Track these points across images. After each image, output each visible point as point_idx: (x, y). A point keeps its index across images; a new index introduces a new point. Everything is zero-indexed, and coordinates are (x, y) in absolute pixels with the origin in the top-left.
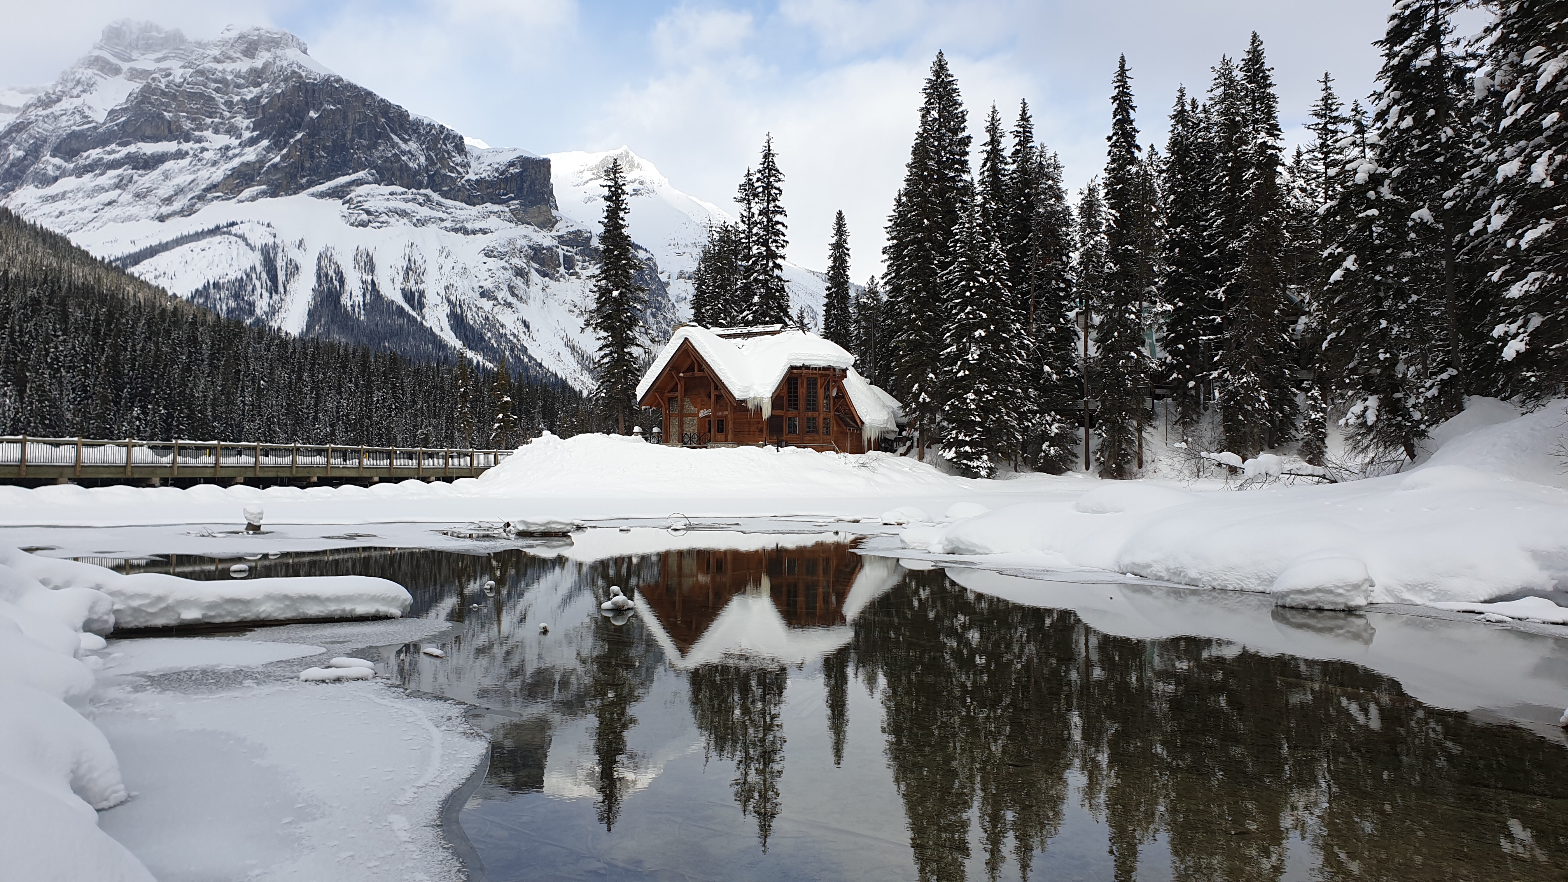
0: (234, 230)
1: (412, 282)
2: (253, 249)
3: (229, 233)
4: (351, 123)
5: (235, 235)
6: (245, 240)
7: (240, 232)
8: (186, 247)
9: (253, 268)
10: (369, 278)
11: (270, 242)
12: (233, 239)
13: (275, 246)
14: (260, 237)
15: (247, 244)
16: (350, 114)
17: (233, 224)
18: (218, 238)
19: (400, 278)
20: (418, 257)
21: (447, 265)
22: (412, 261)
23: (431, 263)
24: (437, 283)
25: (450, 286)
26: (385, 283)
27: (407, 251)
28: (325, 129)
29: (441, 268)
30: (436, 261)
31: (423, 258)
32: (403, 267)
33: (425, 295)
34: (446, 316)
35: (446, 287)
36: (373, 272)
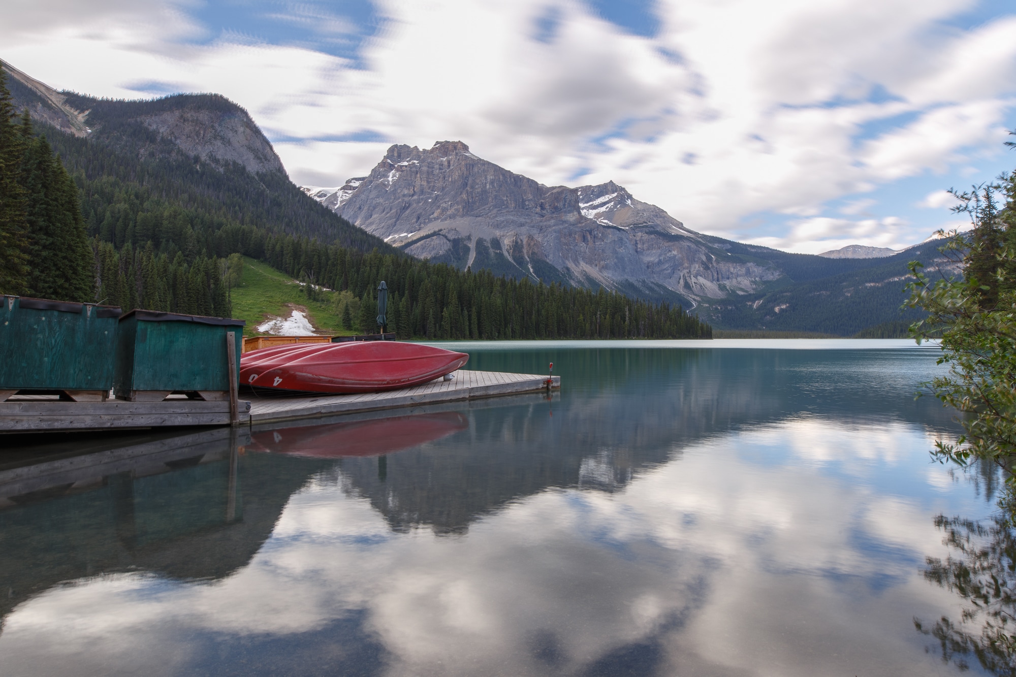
0: (441, 233)
1: (517, 252)
2: (449, 240)
3: (440, 235)
4: (489, 180)
5: (442, 235)
6: (446, 237)
7: (444, 233)
8: (422, 242)
9: (450, 250)
10: (498, 251)
11: (456, 237)
12: (441, 236)
13: (458, 239)
14: (451, 236)
15: (448, 239)
16: (488, 176)
17: (441, 230)
18: (435, 237)
19: (512, 250)
20: (519, 240)
21: (532, 244)
22: (517, 242)
23: (524, 242)
24: (528, 253)
25: (533, 253)
26: (506, 254)
27: (514, 238)
28: (478, 184)
29: (529, 245)
30: (527, 242)
31: (521, 240)
32: (513, 245)
33: (523, 258)
34: (532, 267)
35: (532, 254)
36: (500, 248)
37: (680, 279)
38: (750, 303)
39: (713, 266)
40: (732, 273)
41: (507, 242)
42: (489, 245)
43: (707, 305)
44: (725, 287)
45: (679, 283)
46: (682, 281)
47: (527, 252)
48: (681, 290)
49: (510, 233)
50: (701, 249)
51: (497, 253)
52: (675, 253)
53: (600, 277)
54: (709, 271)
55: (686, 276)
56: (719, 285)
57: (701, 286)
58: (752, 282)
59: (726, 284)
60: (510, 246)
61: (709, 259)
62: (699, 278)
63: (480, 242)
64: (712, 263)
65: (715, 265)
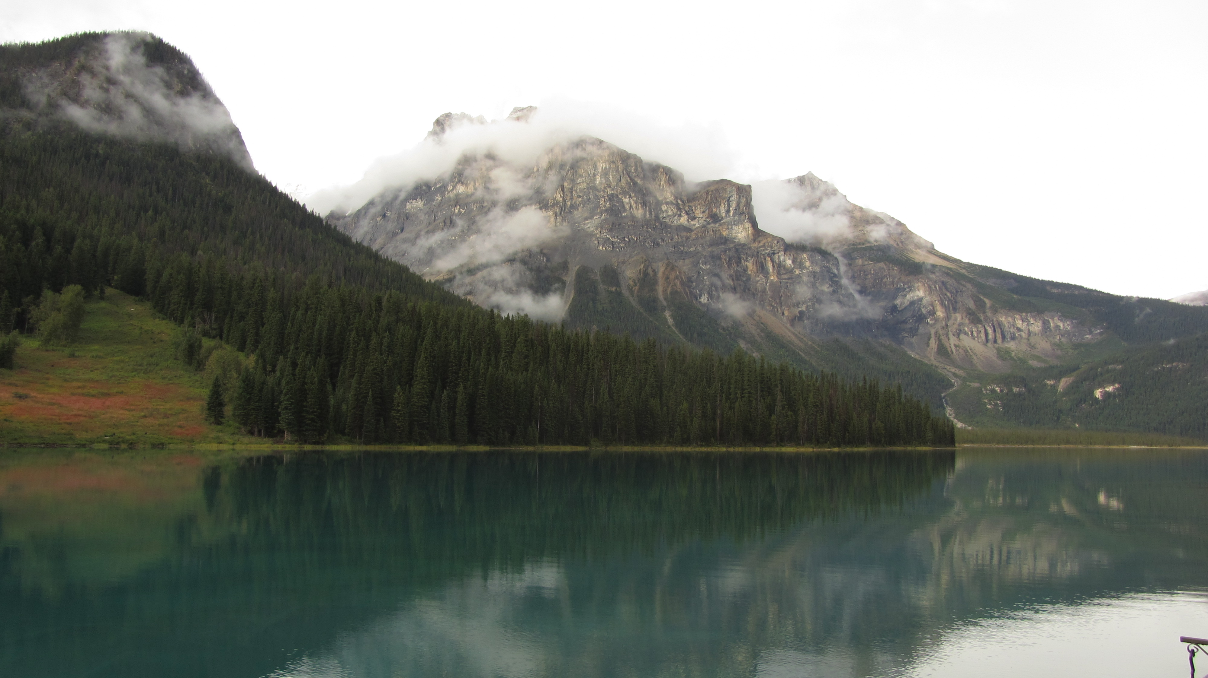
1: (646, 290)
16: (599, 163)
19: (637, 288)
20: (650, 271)
21: (672, 276)
22: (646, 274)
23: (660, 274)
24: (665, 291)
25: (674, 293)
26: (626, 292)
27: (642, 267)
28: (581, 176)
29: (667, 278)
30: (664, 273)
31: (654, 271)
32: (639, 279)
33: (655, 300)
34: (672, 316)
35: (672, 293)
36: (618, 284)
37: (929, 338)
38: (1052, 382)
39: (986, 319)
40: (1019, 330)
41: (630, 273)
42: (598, 278)
43: (976, 385)
44: (1008, 352)
45: (928, 345)
46: (933, 344)
47: (663, 291)
48: (932, 358)
49: (635, 258)
50: (964, 289)
51: (611, 292)
52: (920, 293)
53: (790, 334)
54: (980, 326)
55: (941, 333)
56: (999, 350)
57: (966, 351)
58: (1055, 344)
59: (1009, 348)
60: (634, 281)
61: (981, 305)
62: (962, 336)
63: (583, 275)
64: (984, 312)
65: (989, 314)
